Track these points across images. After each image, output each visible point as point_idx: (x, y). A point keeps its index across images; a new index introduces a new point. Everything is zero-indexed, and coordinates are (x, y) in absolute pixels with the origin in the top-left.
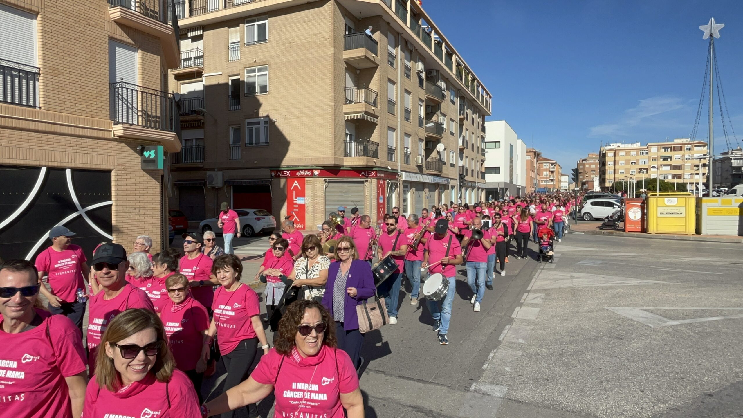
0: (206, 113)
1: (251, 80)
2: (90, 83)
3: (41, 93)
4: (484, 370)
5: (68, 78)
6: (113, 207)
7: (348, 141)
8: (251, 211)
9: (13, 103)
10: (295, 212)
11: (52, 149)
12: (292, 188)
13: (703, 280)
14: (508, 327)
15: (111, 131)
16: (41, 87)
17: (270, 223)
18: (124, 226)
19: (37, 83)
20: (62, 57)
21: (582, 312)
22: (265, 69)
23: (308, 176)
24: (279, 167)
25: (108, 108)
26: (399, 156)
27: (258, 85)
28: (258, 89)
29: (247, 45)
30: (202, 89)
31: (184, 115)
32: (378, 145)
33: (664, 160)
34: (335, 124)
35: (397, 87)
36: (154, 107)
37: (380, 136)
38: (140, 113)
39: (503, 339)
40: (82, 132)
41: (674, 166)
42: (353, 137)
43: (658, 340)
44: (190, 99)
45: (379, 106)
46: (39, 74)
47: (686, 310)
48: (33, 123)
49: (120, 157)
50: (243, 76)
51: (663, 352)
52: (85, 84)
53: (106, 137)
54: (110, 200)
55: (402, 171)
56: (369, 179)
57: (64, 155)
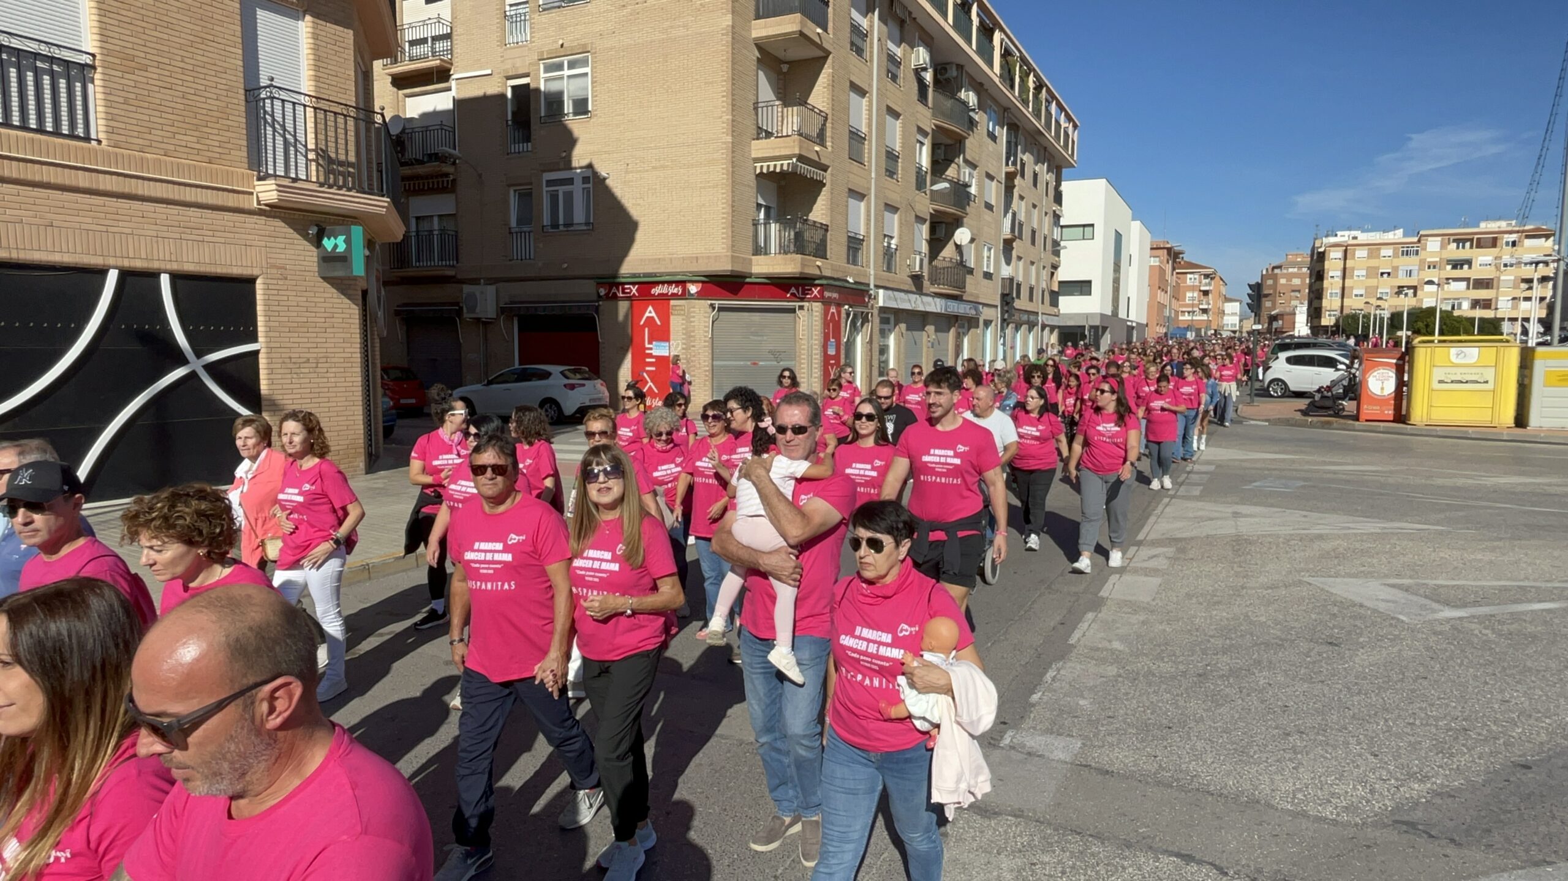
0: (459, 158)
1: (554, 87)
2: (203, 88)
3: (100, 109)
4: (1033, 705)
5: (155, 76)
6: (261, 356)
7: (762, 221)
8: (555, 369)
9: (41, 130)
10: (647, 372)
11: (129, 231)
12: (642, 323)
13: (1525, 525)
14: (1090, 616)
15: (252, 193)
16: (99, 96)
17: (595, 396)
18: (286, 397)
19: (90, 86)
20: (142, 30)
21: (1253, 588)
22: (584, 63)
23: (675, 296)
24: (615, 276)
25: (245, 143)
26: (871, 253)
27: (569, 97)
28: (568, 107)
29: (544, 10)
30: (450, 105)
31: (412, 164)
32: (827, 230)
33: (1454, 267)
34: (735, 183)
35: (870, 102)
36: (341, 141)
37: (833, 207)
38: (311, 156)
39: (1079, 640)
40: (190, 195)
41: (1475, 280)
42: (773, 213)
43: (1417, 649)
44: (426, 129)
45: (829, 144)
46: (93, 67)
47: (1483, 588)
48: (86, 173)
49: (274, 250)
50: (538, 79)
51: (1425, 675)
52: (192, 91)
53: (241, 206)
54: (254, 339)
55: (877, 287)
56: (806, 304)
57: (155, 245)
